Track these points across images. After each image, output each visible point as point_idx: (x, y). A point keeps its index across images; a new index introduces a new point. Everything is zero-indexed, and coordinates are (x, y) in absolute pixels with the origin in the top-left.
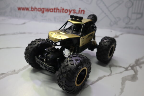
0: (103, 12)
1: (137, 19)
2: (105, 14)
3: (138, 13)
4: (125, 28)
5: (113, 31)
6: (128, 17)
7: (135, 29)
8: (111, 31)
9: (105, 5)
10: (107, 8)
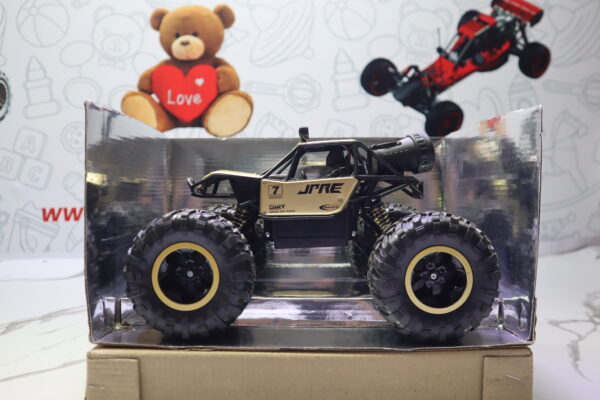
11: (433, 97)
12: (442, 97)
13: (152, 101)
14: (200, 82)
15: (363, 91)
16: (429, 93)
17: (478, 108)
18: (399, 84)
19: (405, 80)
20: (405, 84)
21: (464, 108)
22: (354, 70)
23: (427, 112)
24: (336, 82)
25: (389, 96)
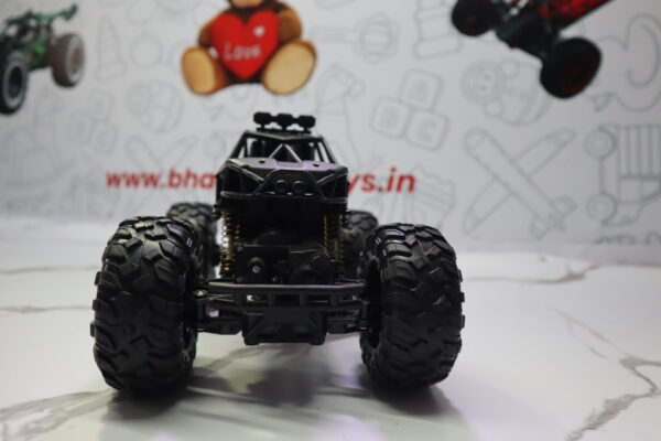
0: (496, 177)
1: (647, 199)
2: (506, 185)
3: (642, 177)
4: (600, 241)
5: (551, 259)
6: (603, 193)
7: (647, 242)
8: (543, 260)
9: (503, 152)
10: (512, 161)
11: (556, 32)
12: (569, 33)
13: (210, 56)
14: (259, 31)
15: (454, 31)
16: (549, 29)
17: (625, 46)
18: (506, 18)
19: (514, 11)
20: (514, 18)
21: (603, 46)
22: (443, 4)
23: (543, 55)
24: (418, 21)
25: (490, 36)
